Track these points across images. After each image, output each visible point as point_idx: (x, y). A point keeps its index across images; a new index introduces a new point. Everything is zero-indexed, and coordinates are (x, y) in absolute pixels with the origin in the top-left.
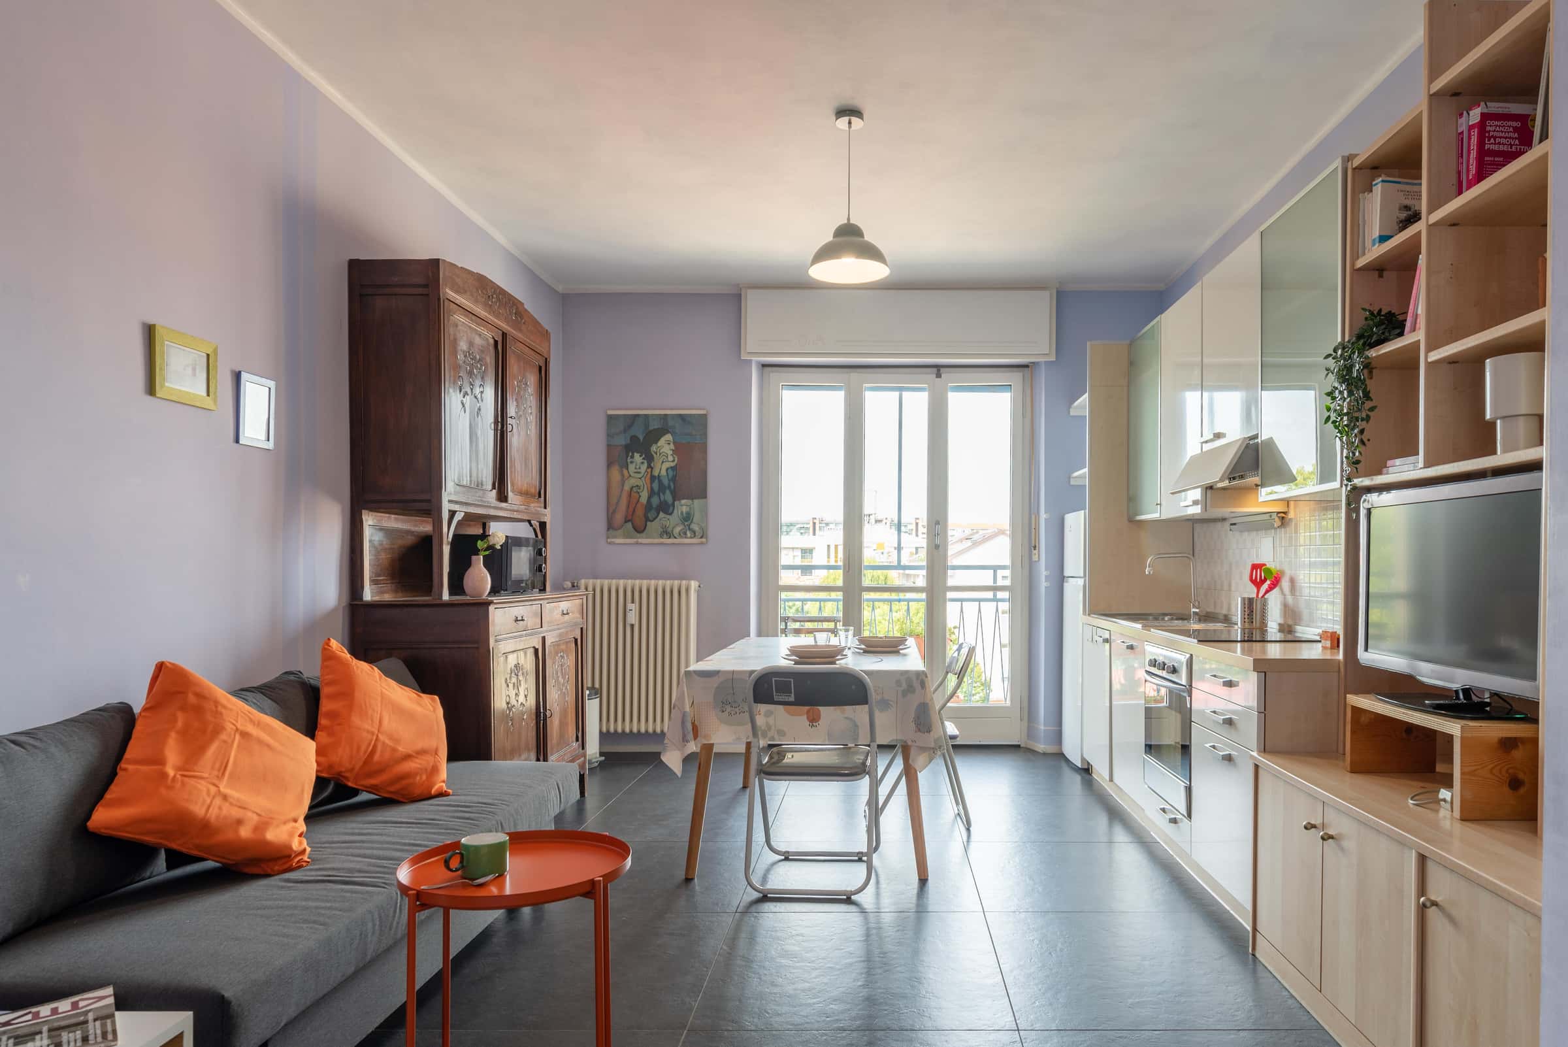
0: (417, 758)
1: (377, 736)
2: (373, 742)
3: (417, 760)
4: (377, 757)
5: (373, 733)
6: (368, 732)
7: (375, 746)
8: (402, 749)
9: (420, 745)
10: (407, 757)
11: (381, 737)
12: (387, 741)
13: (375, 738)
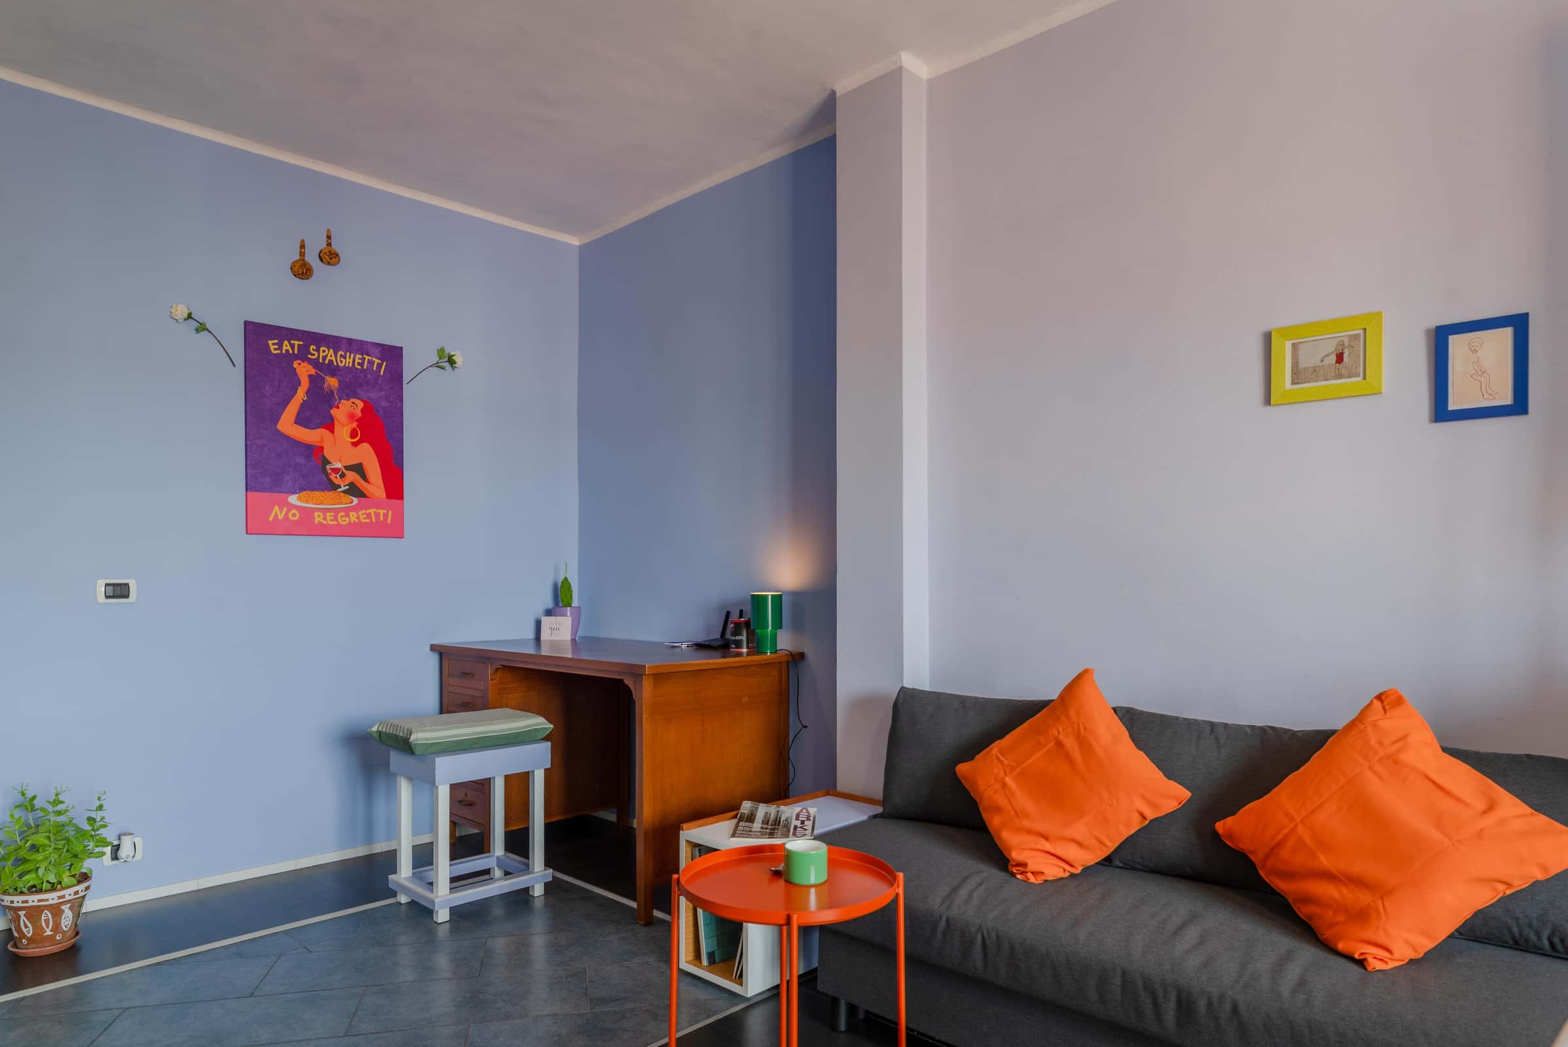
0: (1345, 885)
1: (1297, 825)
2: (1286, 831)
3: (1345, 890)
4: (1285, 853)
5: (1292, 819)
6: (1287, 814)
7: (1286, 837)
8: (1324, 861)
9: (1358, 867)
10: (1327, 876)
11: (1300, 828)
12: (1307, 839)
13: (1291, 826)
